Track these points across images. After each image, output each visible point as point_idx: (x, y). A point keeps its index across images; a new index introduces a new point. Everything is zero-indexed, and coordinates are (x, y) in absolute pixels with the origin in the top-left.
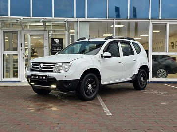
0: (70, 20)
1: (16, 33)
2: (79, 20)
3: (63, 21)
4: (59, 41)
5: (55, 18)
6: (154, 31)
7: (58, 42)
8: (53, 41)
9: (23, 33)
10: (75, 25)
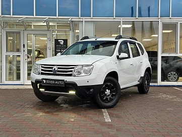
0: (75, 19)
1: (19, 33)
2: (84, 19)
3: (67, 20)
4: (63, 41)
5: (59, 17)
6: (164, 31)
7: (62, 43)
8: (57, 41)
9: (26, 33)
10: (80, 24)
